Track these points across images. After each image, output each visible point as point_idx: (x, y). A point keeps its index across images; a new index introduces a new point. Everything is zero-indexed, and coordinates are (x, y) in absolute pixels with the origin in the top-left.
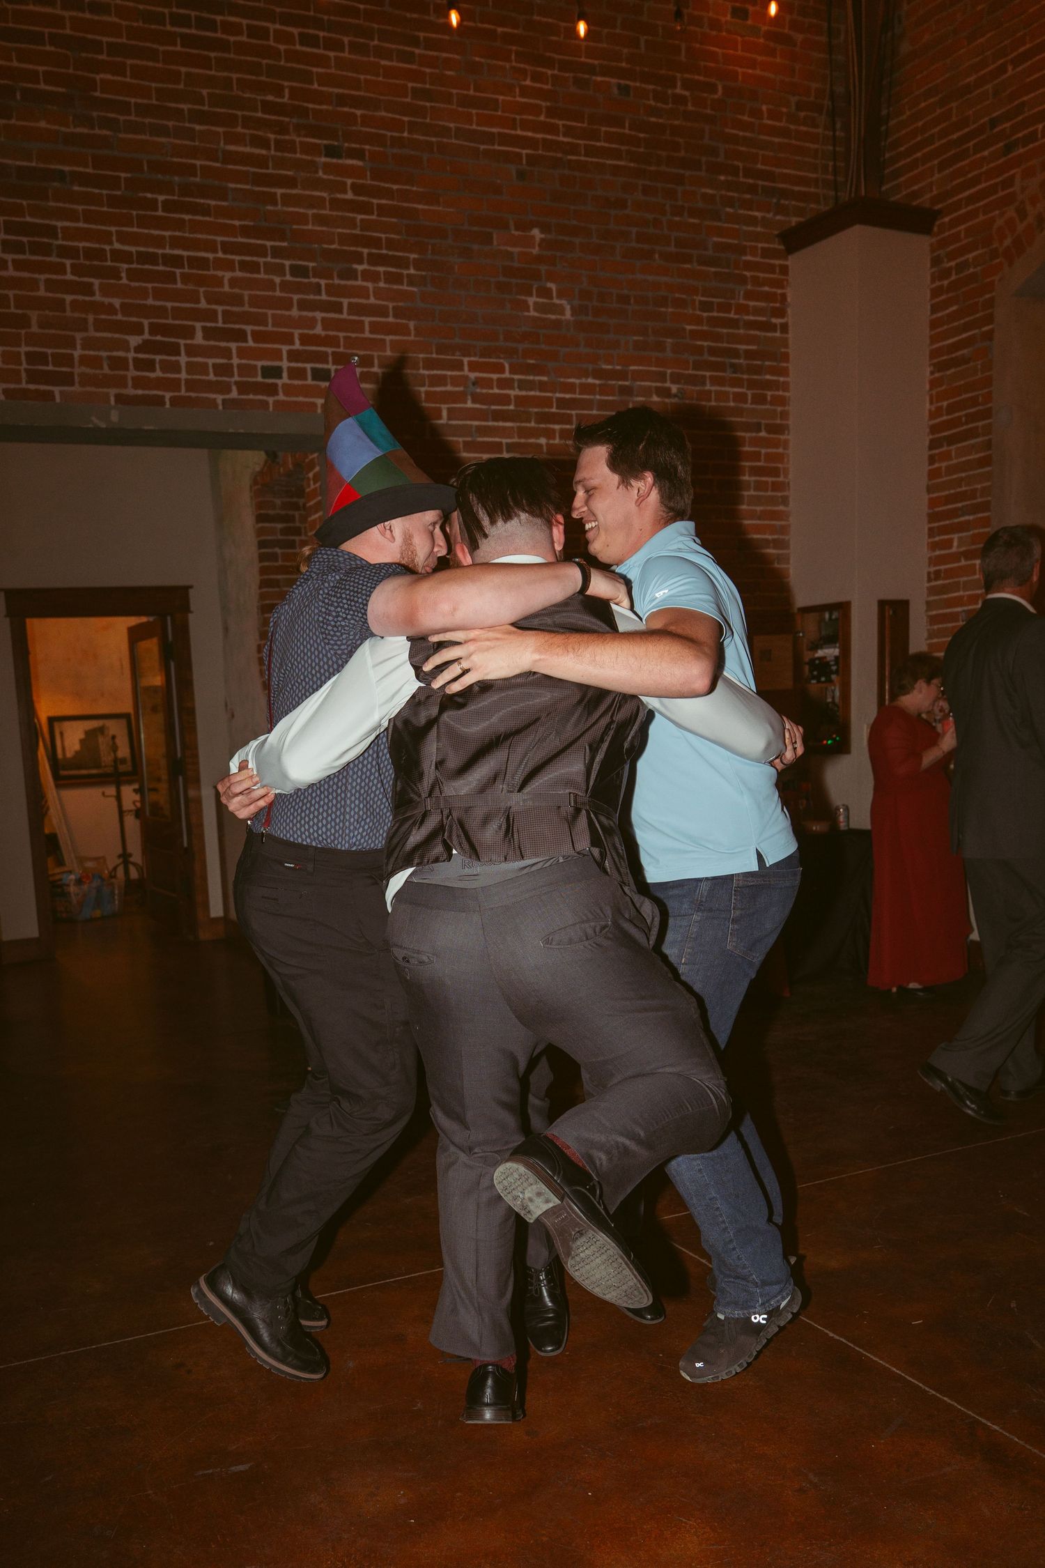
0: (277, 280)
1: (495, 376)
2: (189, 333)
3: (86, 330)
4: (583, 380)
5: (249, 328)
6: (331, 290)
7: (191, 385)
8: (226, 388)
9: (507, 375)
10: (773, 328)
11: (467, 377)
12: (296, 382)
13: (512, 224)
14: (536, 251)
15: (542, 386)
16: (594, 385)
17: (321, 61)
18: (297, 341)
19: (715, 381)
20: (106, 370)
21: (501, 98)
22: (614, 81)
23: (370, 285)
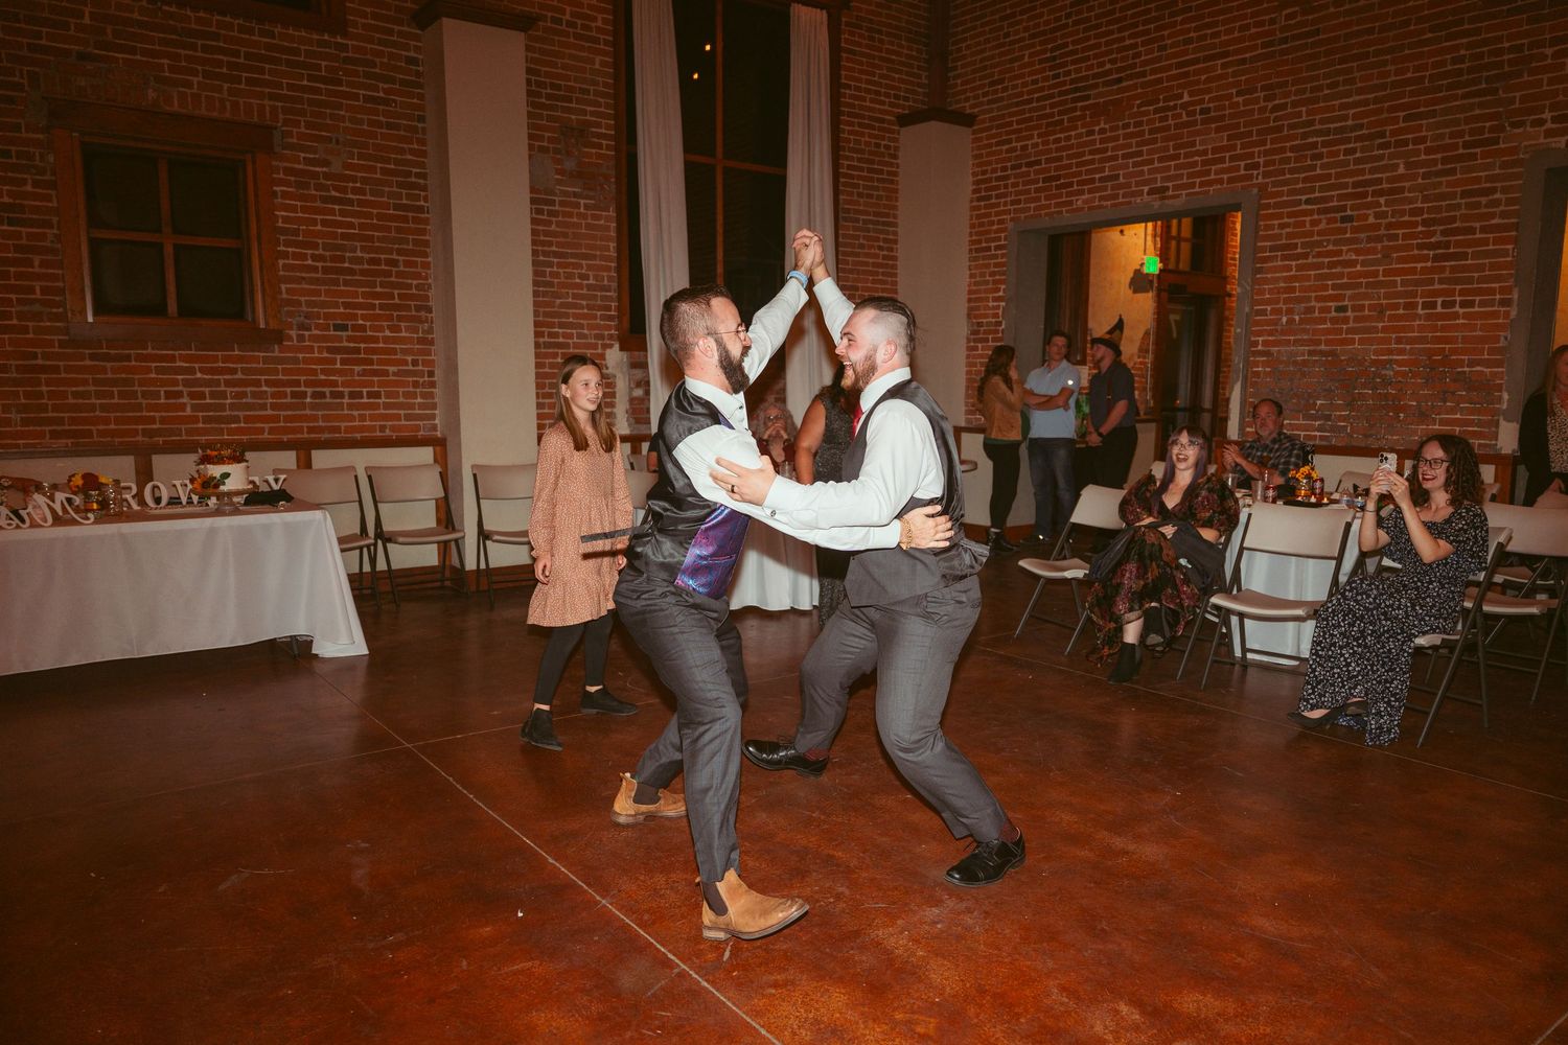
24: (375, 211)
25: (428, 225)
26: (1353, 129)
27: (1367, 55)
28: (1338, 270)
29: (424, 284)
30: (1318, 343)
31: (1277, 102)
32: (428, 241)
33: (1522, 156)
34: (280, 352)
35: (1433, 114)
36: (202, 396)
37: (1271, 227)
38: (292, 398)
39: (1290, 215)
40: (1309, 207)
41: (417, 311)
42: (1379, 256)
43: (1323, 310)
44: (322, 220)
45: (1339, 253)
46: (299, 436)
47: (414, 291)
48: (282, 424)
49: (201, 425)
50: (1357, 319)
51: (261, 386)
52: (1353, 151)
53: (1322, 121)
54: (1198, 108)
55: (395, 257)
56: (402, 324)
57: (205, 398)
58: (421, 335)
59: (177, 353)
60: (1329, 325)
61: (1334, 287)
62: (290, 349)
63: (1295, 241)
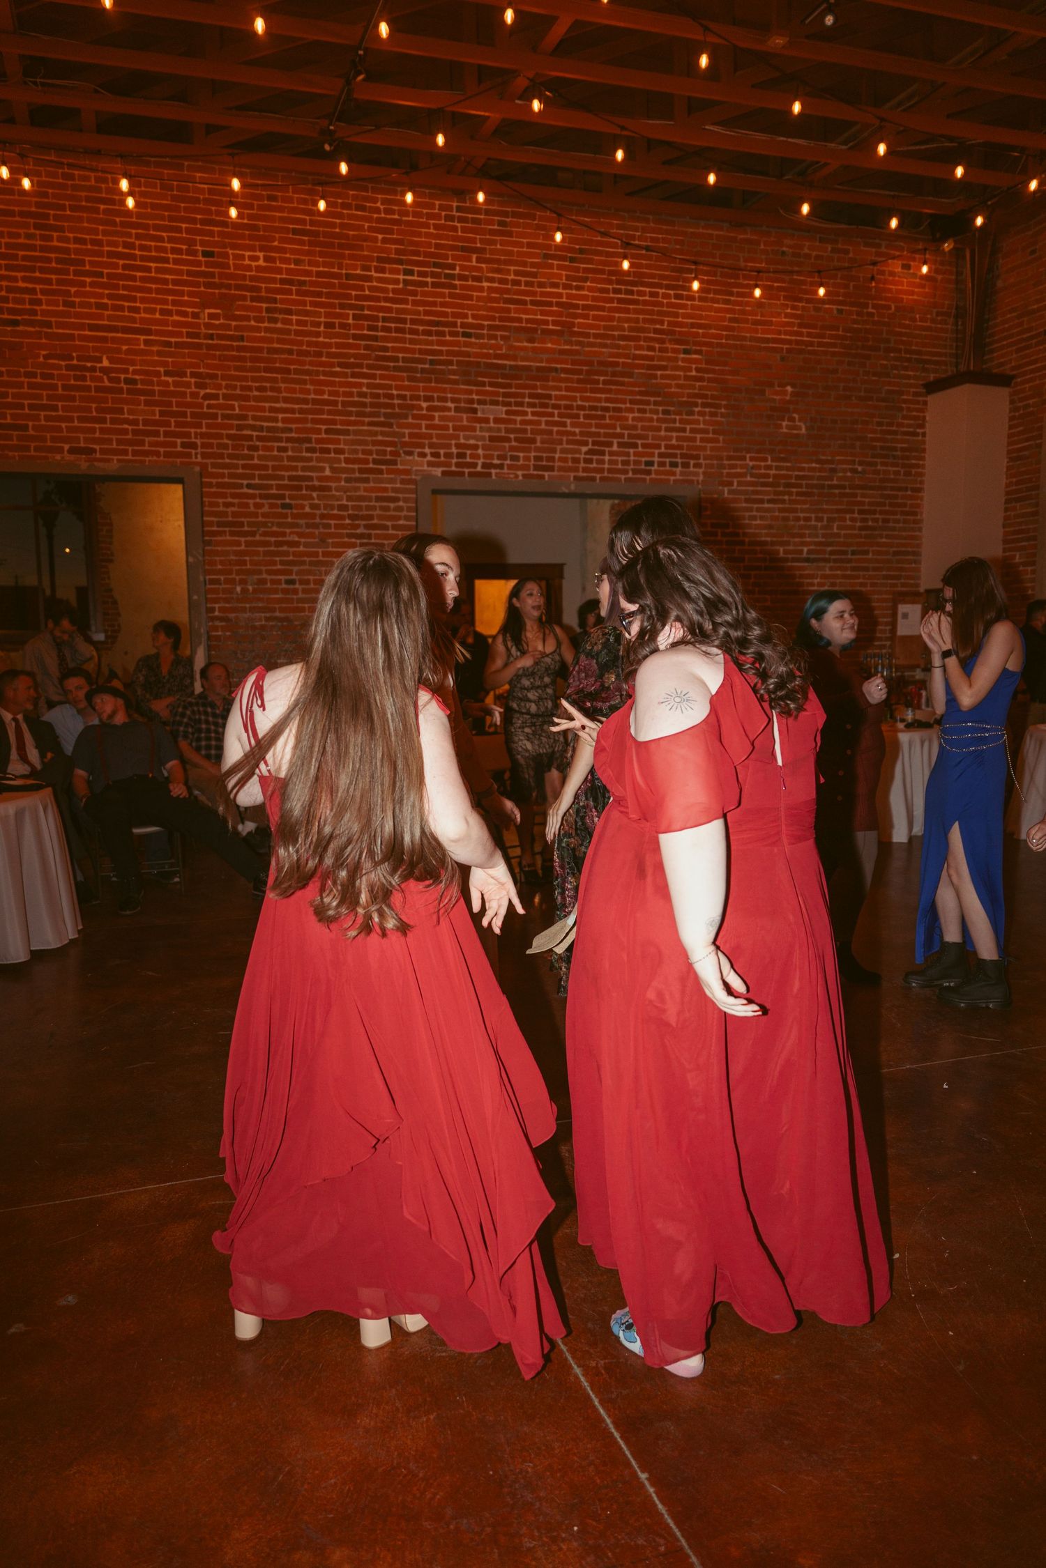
0: (655, 417)
1: (763, 464)
2: (610, 444)
3: (562, 444)
4: (810, 465)
5: (639, 442)
6: (681, 421)
7: (610, 471)
8: (626, 472)
9: (769, 463)
10: (917, 434)
11: (748, 465)
12: (661, 469)
13: (776, 384)
14: (788, 398)
15: (788, 469)
16: (816, 467)
17: (684, 307)
18: (663, 448)
19: (883, 464)
20: (570, 464)
21: (774, 319)
22: (834, 307)
23: (701, 418)
26: (284, 430)
27: (288, 371)
28: (285, 548)
30: (273, 610)
31: (208, 391)
33: (413, 477)
35: (347, 432)
37: (217, 505)
39: (234, 496)
40: (251, 491)
42: (317, 540)
43: (273, 582)
45: (284, 534)
50: (304, 591)
52: (285, 449)
53: (255, 418)
54: (123, 376)
60: (280, 596)
61: (282, 563)
63: (243, 520)
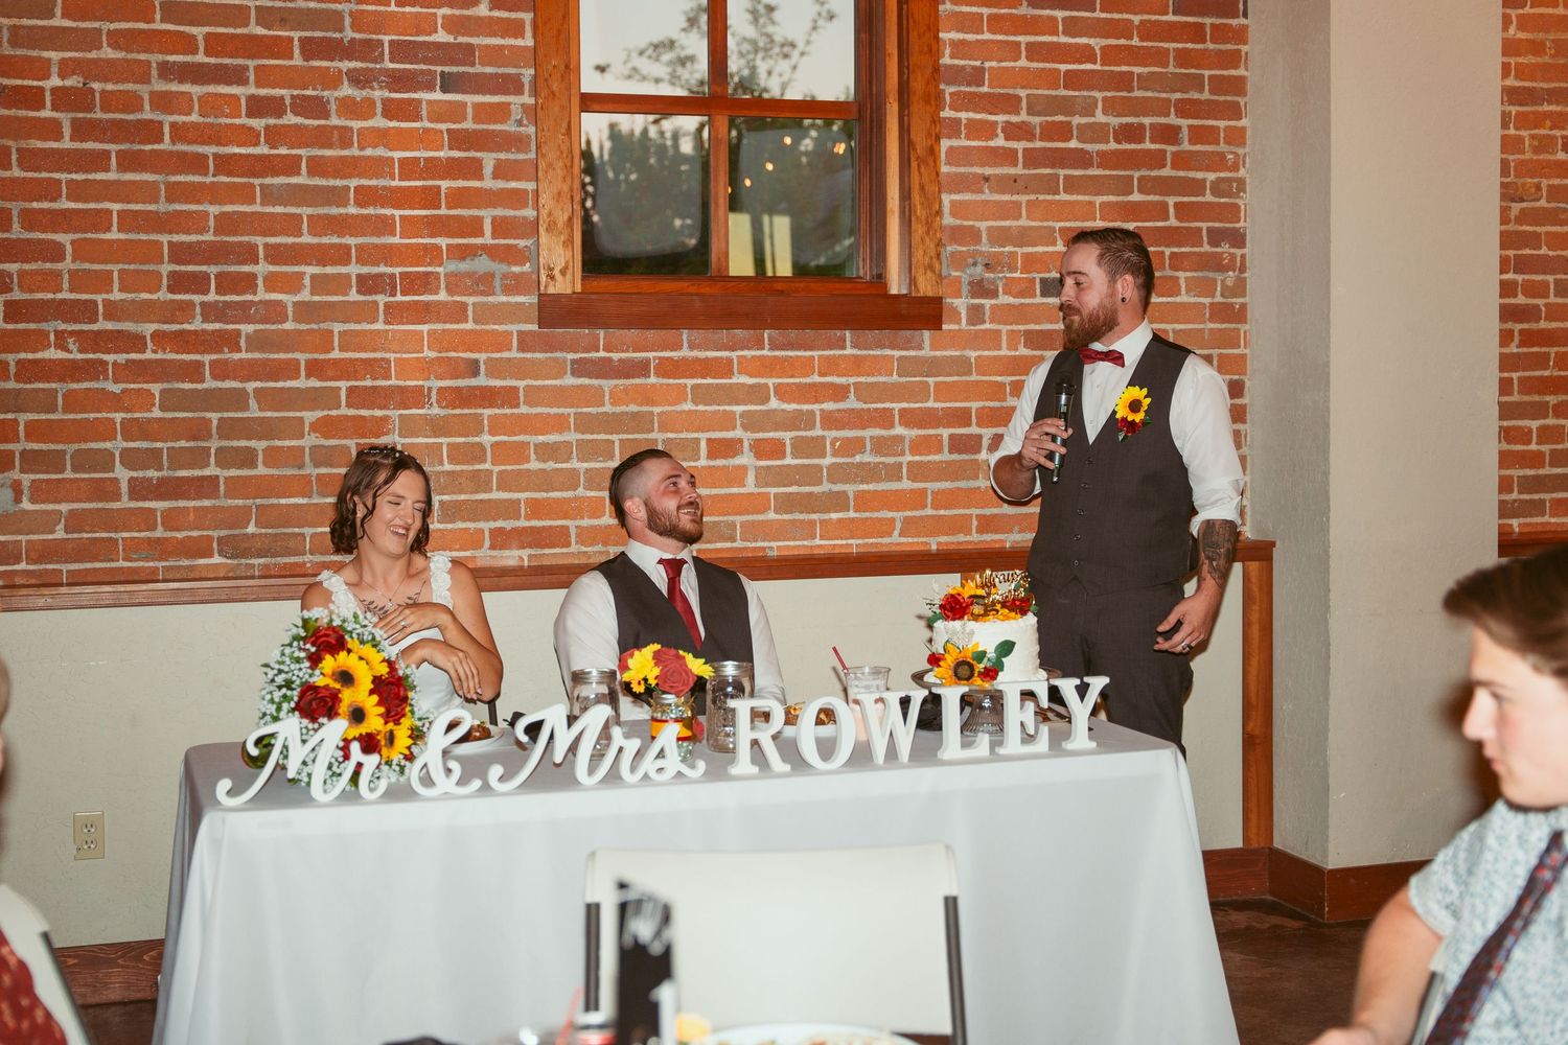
24: (1136, 19)
25: (1246, 44)
29: (1230, 180)
32: (1242, 80)
34: (933, 348)
36: (776, 449)
38: (950, 452)
41: (1214, 242)
44: (1030, 46)
46: (961, 538)
47: (1209, 198)
48: (929, 511)
49: (772, 515)
51: (891, 426)
55: (1172, 119)
56: (1181, 275)
57: (783, 456)
58: (1218, 299)
59: (734, 355)
62: (956, 340)
